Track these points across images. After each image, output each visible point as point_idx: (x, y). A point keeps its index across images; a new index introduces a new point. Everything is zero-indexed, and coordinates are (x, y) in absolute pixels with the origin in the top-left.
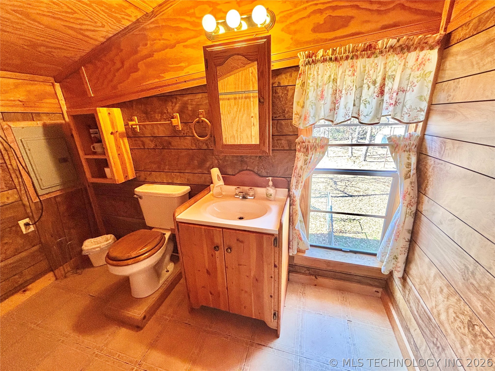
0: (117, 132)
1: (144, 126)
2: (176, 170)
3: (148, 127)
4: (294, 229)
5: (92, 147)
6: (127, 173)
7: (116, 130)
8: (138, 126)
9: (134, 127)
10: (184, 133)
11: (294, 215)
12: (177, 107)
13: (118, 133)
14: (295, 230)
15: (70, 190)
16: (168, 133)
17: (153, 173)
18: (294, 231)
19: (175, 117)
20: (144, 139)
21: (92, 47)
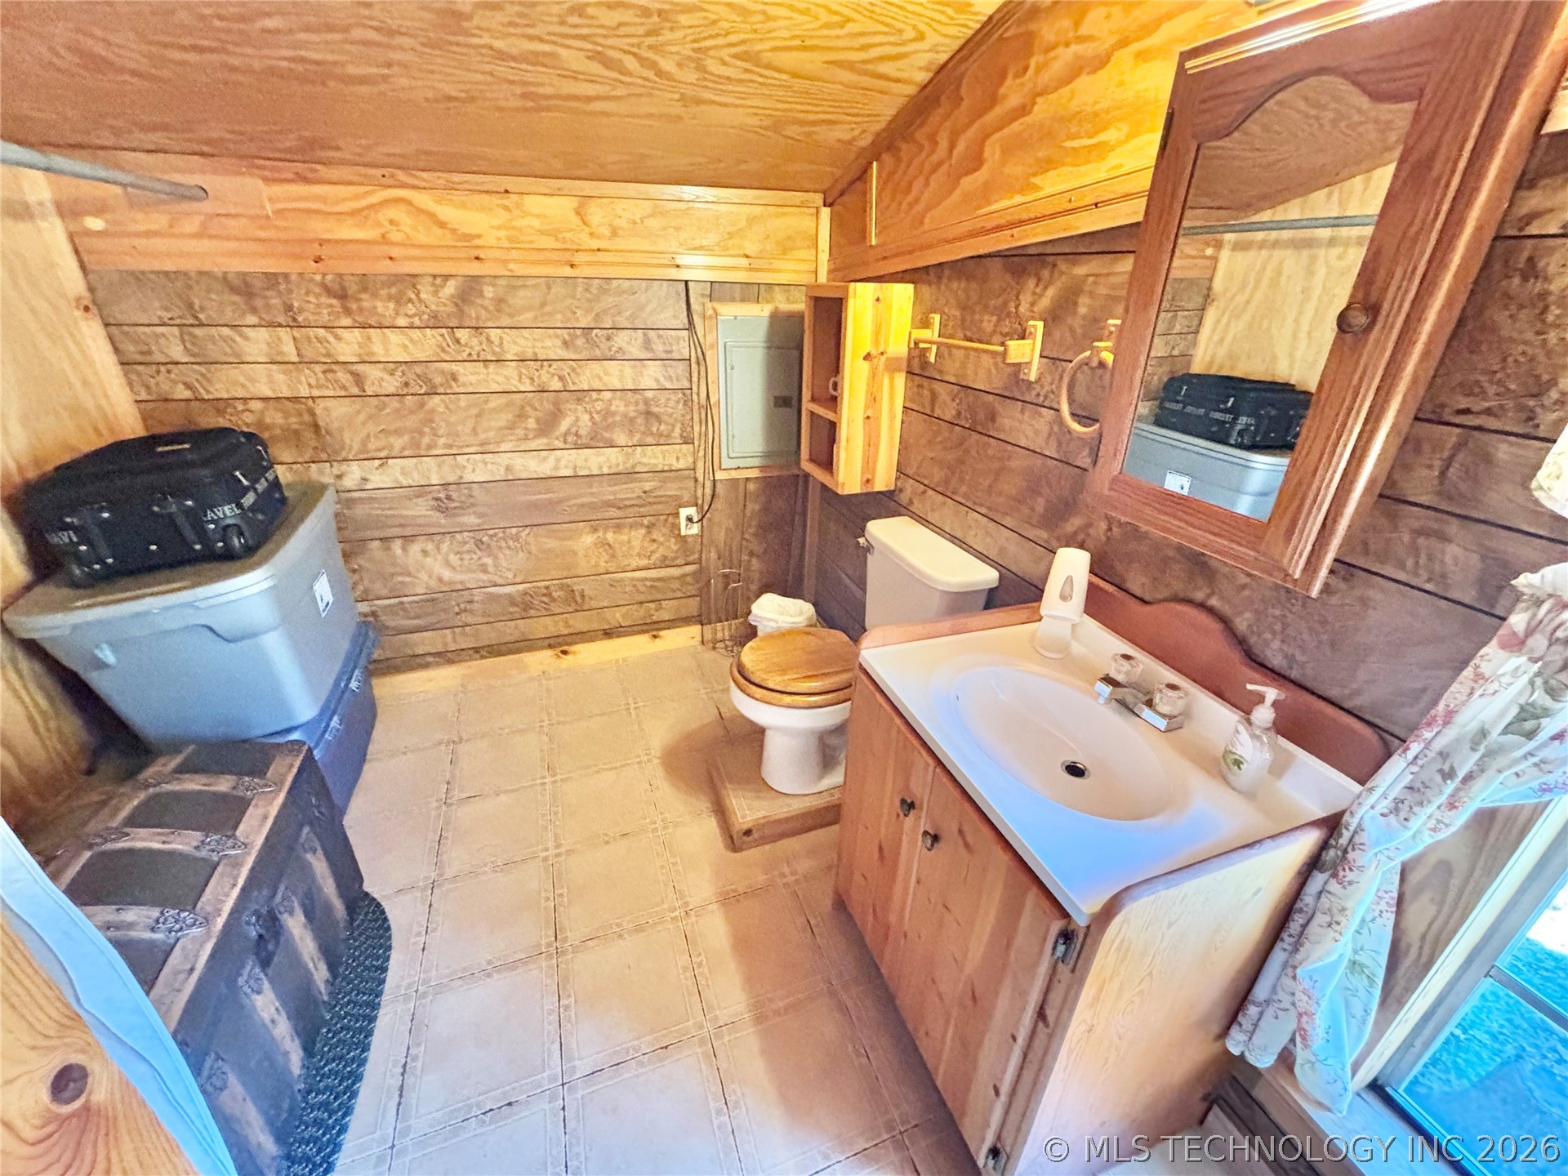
0: (882, 354)
1: (949, 346)
2: (981, 505)
3: (957, 353)
4: (1289, 971)
5: (831, 381)
6: (874, 473)
7: (881, 350)
8: (934, 348)
9: (922, 345)
10: (1038, 395)
11: (1321, 919)
12: (1045, 302)
13: (883, 358)
14: (1294, 978)
15: (775, 473)
16: (997, 385)
17: (930, 492)
18: (1287, 981)
19: (1031, 333)
20: (937, 386)
21: (900, 102)
